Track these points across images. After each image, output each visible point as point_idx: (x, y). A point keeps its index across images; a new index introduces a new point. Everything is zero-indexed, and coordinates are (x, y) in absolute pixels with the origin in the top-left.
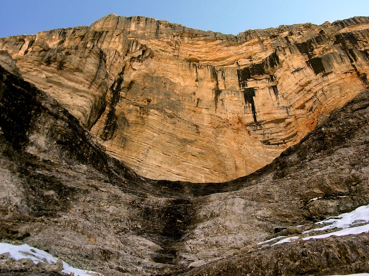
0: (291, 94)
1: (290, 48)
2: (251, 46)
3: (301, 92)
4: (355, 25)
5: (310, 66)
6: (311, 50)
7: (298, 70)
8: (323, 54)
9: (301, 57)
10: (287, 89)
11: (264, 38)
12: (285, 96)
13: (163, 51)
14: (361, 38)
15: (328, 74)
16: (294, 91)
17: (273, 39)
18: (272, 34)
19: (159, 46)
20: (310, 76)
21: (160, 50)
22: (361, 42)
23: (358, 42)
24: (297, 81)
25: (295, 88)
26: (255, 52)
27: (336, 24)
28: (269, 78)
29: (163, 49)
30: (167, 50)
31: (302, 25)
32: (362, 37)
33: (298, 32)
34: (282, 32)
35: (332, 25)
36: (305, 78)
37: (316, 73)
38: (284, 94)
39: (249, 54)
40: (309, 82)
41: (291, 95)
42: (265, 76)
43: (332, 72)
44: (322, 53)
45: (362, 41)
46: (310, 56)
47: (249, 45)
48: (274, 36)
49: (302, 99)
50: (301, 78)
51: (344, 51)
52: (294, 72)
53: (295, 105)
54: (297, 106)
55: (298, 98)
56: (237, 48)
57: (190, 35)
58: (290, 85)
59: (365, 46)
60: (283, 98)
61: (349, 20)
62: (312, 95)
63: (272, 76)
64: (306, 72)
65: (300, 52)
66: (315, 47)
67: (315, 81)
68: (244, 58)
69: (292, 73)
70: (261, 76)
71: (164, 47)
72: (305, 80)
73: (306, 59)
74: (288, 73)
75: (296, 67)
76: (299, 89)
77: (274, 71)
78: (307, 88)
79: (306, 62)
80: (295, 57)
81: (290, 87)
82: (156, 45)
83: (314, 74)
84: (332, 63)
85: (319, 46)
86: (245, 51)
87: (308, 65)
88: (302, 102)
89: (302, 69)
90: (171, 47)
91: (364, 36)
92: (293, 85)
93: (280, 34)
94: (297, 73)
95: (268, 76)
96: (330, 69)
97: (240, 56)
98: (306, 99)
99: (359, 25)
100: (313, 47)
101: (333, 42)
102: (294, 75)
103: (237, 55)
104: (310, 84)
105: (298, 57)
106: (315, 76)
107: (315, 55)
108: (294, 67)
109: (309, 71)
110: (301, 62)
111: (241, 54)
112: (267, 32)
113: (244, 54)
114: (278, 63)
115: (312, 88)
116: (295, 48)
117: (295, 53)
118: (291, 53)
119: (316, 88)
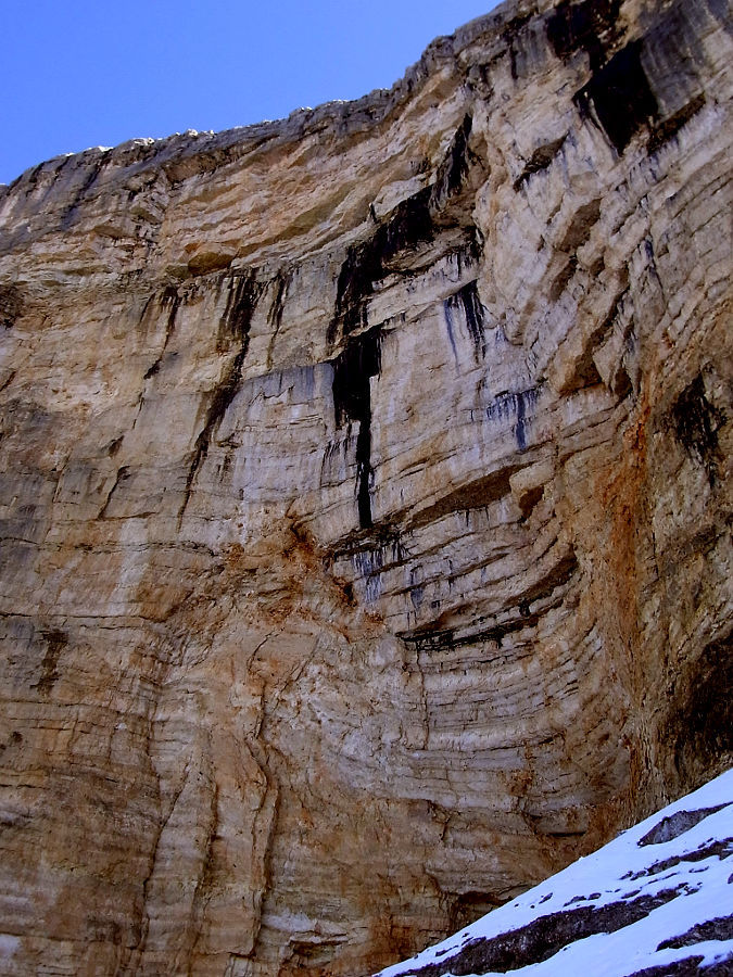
0: (530, 308)
1: (513, 54)
2: (431, 110)
3: (572, 286)
5: (589, 115)
6: (607, 18)
7: (540, 162)
9: (559, 76)
10: (510, 289)
12: (511, 329)
13: (80, 272)
15: (681, 120)
16: (539, 287)
18: (510, 17)
19: (62, 261)
21: (68, 273)
24: (540, 230)
25: (541, 269)
26: (432, 133)
28: (462, 243)
29: (78, 265)
30: (96, 262)
36: (567, 199)
37: (619, 141)
38: (504, 316)
39: (416, 152)
40: (589, 216)
41: (536, 315)
42: (439, 246)
43: (697, 105)
46: (597, 52)
47: (420, 110)
49: (576, 331)
50: (552, 204)
52: (526, 176)
53: (554, 373)
54: (560, 380)
55: (561, 329)
56: (382, 140)
57: (205, 163)
58: (518, 262)
60: (504, 346)
62: (614, 287)
63: (471, 230)
64: (575, 157)
65: (558, 54)
67: (615, 195)
68: (401, 176)
69: (518, 186)
70: (424, 247)
71: (81, 256)
72: (572, 204)
73: (579, 78)
74: (506, 193)
75: (526, 147)
76: (556, 271)
77: (467, 204)
78: (586, 254)
79: (578, 98)
80: (533, 89)
81: (520, 273)
82: (52, 260)
83: (608, 153)
84: (698, 45)
86: (404, 142)
87: (584, 114)
88: (577, 350)
89: (560, 144)
90: (118, 243)
92: (531, 255)
94: (537, 180)
95: (455, 237)
96: (684, 85)
97: (378, 176)
98: (590, 326)
102: (525, 195)
103: (374, 174)
104: (597, 225)
105: (546, 86)
106: (617, 162)
107: (624, 31)
108: (521, 151)
109: (590, 145)
110: (555, 105)
111: (387, 164)
112: (498, 18)
113: (401, 157)
114: (472, 155)
115: (604, 249)
116: (535, 44)
117: (530, 71)
118: (515, 76)
119: (621, 239)
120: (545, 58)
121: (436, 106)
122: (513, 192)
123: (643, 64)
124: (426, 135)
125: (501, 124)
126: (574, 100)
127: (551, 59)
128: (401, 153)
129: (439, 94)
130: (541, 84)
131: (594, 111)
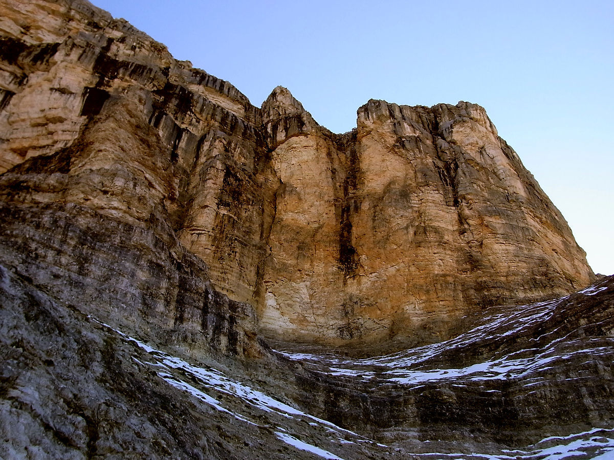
0: (23, 120)
1: (84, 52)
2: (46, 13)
3: (40, 128)
4: (216, 91)
5: (84, 97)
6: (111, 76)
7: (63, 91)
8: (121, 92)
9: (87, 75)
10: (23, 110)
11: (78, 17)
12: (12, 119)
14: (196, 109)
16: (31, 119)
17: (89, 28)
18: (96, 20)
20: (70, 111)
22: (193, 115)
23: (189, 113)
24: (46, 108)
25: (36, 116)
26: (40, 24)
27: (197, 72)
28: (19, 75)
31: (151, 40)
32: (198, 110)
33: (135, 44)
34: (113, 29)
35: (191, 70)
36: (60, 110)
37: (83, 113)
38: (13, 113)
39: (29, 21)
40: (61, 120)
41: (23, 123)
42: (12, 68)
44: (120, 89)
45: (195, 115)
46: (100, 83)
48: (96, 26)
49: (30, 140)
50: (55, 106)
51: (152, 110)
52: (56, 90)
53: (14, 142)
54: (15, 146)
55: (27, 135)
58: (32, 107)
59: (190, 124)
60: (5, 120)
61: (215, 80)
62: (50, 142)
63: (25, 76)
64: (72, 102)
65: (94, 68)
66: (121, 75)
67: (71, 123)
68: (16, 21)
69: (51, 89)
70: (6, 63)
72: (59, 113)
73: (91, 83)
74: (46, 86)
75: (64, 84)
76: (40, 121)
77: (32, 70)
78: (51, 127)
79: (86, 88)
80: (79, 69)
81: (30, 110)
83: (79, 112)
85: (128, 78)
86: (27, 11)
87: (84, 95)
88: (26, 144)
89: (72, 93)
91: (202, 110)
92: (37, 109)
93: (108, 29)
94: (57, 94)
95: (19, 72)
97: (8, 11)
98: (35, 143)
99: (221, 96)
100: (118, 74)
101: (155, 89)
102: (51, 94)
103: (7, 8)
104: (60, 123)
105: (83, 73)
106: (78, 116)
107: (110, 86)
108: (61, 83)
109: (77, 104)
110: (80, 82)
111: (15, 11)
112: (93, 13)
113: (22, 15)
114: (47, 61)
115: (56, 131)
116: (91, 57)
117: (84, 64)
118: (79, 59)
119: (62, 134)
120: (89, 66)
121: (49, 14)
122: (48, 89)
123: (105, 103)
124: (38, 21)
125: (63, 68)
126: (85, 87)
127: (91, 68)
128: (24, 14)
129: (53, 12)
130: (83, 71)
131: (86, 98)
